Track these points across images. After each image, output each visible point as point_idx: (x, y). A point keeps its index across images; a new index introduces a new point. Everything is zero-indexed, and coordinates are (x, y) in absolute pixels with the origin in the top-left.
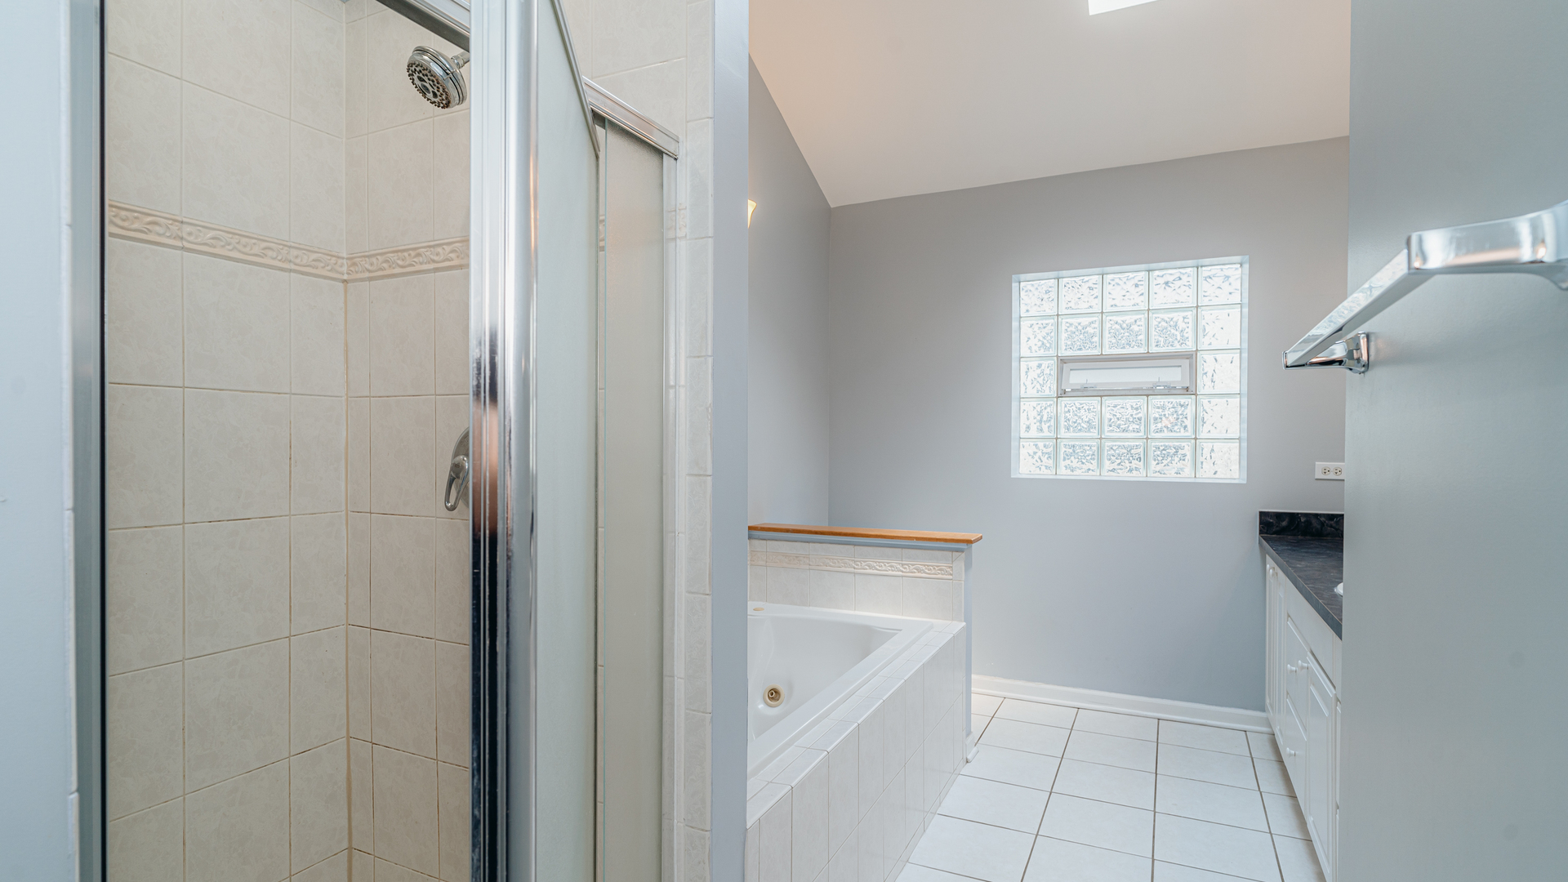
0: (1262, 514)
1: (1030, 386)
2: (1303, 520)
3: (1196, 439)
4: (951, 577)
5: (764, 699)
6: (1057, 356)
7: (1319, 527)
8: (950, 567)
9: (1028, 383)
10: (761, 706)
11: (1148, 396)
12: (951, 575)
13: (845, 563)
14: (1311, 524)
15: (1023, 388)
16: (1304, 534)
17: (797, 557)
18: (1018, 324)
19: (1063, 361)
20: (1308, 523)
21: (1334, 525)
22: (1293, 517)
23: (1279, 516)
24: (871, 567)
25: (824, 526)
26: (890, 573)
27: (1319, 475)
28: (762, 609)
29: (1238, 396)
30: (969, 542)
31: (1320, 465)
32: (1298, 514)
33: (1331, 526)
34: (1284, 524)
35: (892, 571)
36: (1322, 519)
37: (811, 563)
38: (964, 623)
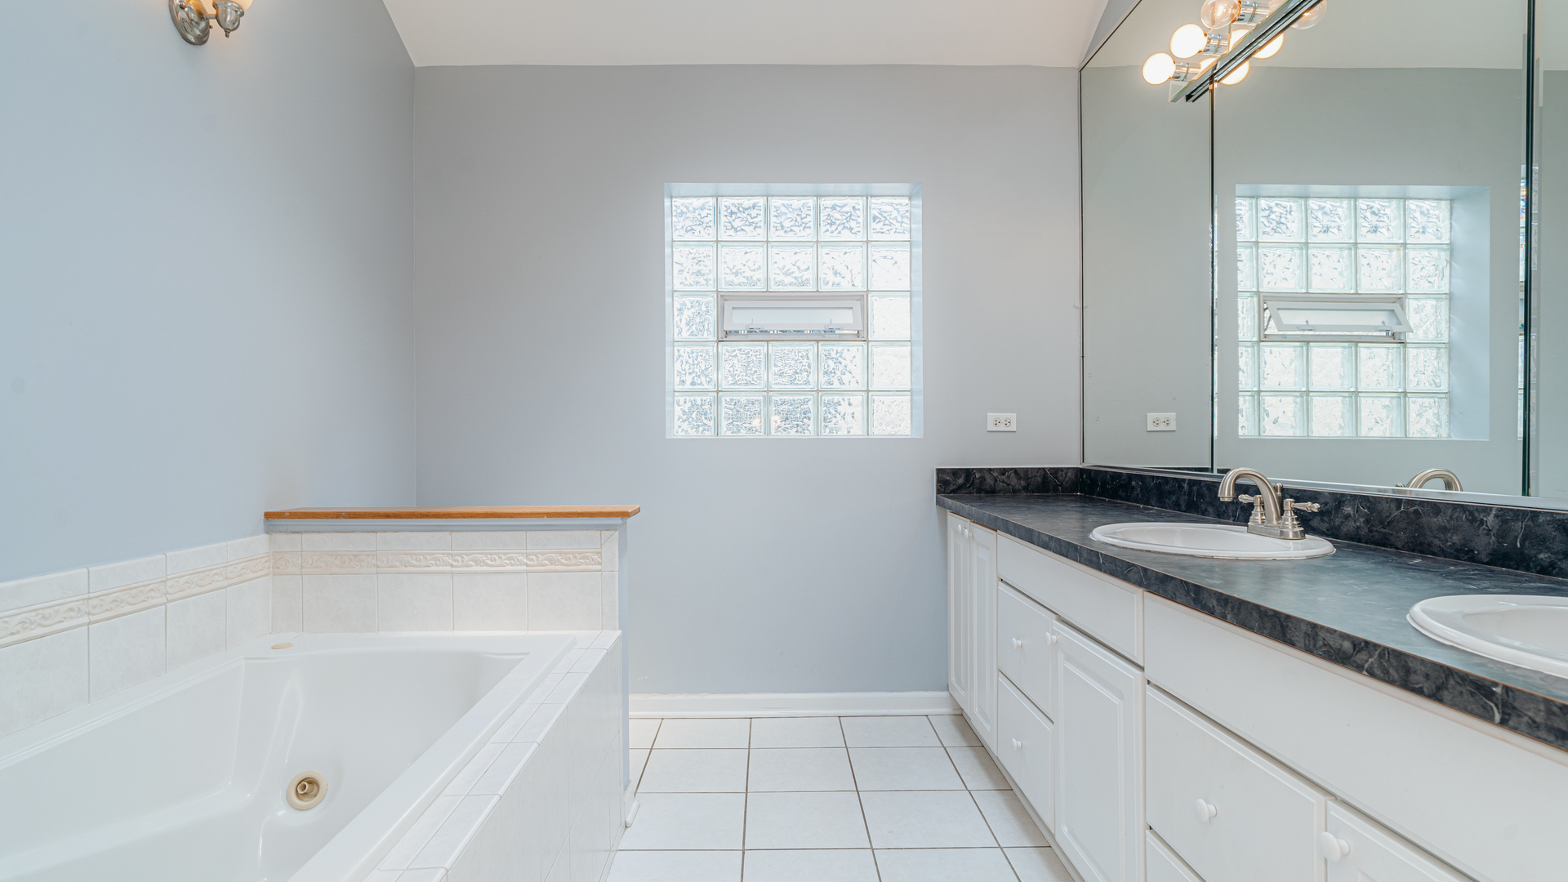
0: (939, 471)
1: (685, 329)
2: (978, 476)
3: (868, 391)
4: (599, 567)
5: (288, 799)
6: (718, 292)
7: (992, 483)
8: (597, 553)
9: (683, 325)
10: (282, 812)
11: (818, 341)
12: (600, 564)
13: (437, 559)
14: (985, 480)
15: (676, 331)
16: (979, 491)
17: (354, 556)
18: (670, 250)
19: (723, 298)
20: (983, 479)
21: (1006, 480)
22: (968, 473)
23: (955, 473)
24: (477, 562)
25: (412, 507)
26: (509, 568)
27: (991, 427)
28: (289, 645)
29: (909, 343)
30: (624, 515)
31: (991, 416)
32: (973, 469)
33: (1003, 482)
34: (961, 481)
35: (512, 565)
36: (995, 474)
37: (379, 563)
38: (620, 632)
